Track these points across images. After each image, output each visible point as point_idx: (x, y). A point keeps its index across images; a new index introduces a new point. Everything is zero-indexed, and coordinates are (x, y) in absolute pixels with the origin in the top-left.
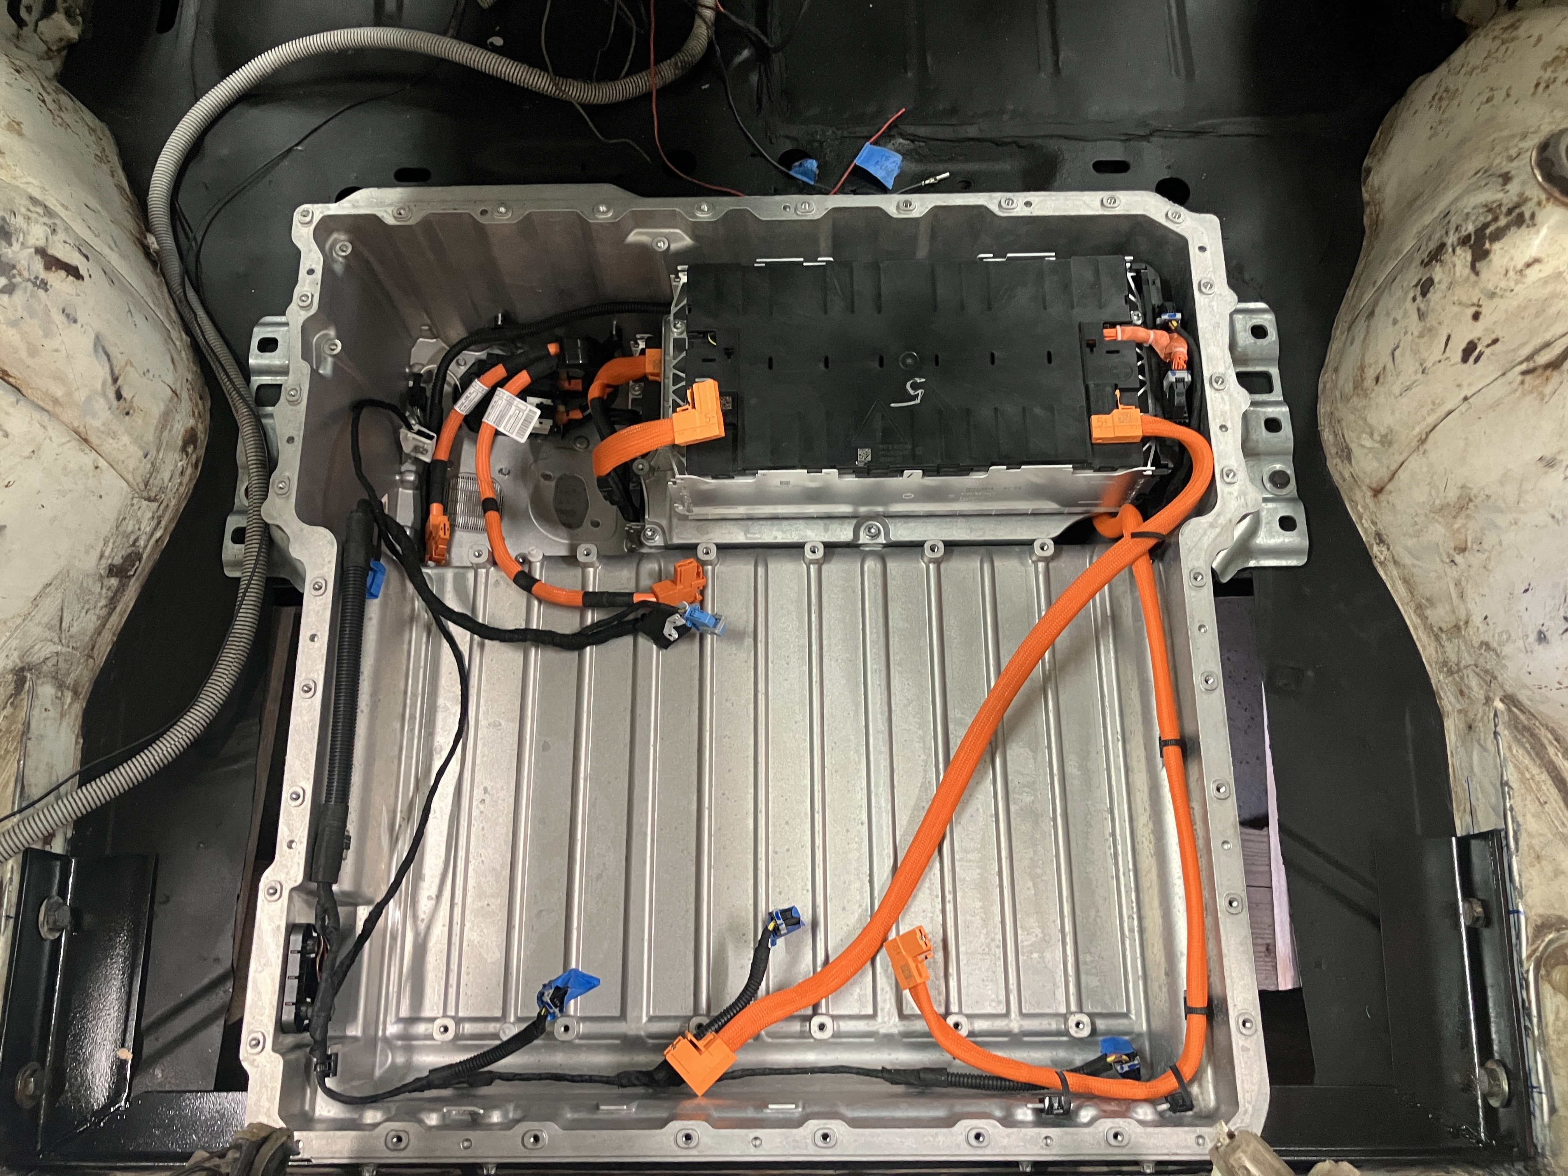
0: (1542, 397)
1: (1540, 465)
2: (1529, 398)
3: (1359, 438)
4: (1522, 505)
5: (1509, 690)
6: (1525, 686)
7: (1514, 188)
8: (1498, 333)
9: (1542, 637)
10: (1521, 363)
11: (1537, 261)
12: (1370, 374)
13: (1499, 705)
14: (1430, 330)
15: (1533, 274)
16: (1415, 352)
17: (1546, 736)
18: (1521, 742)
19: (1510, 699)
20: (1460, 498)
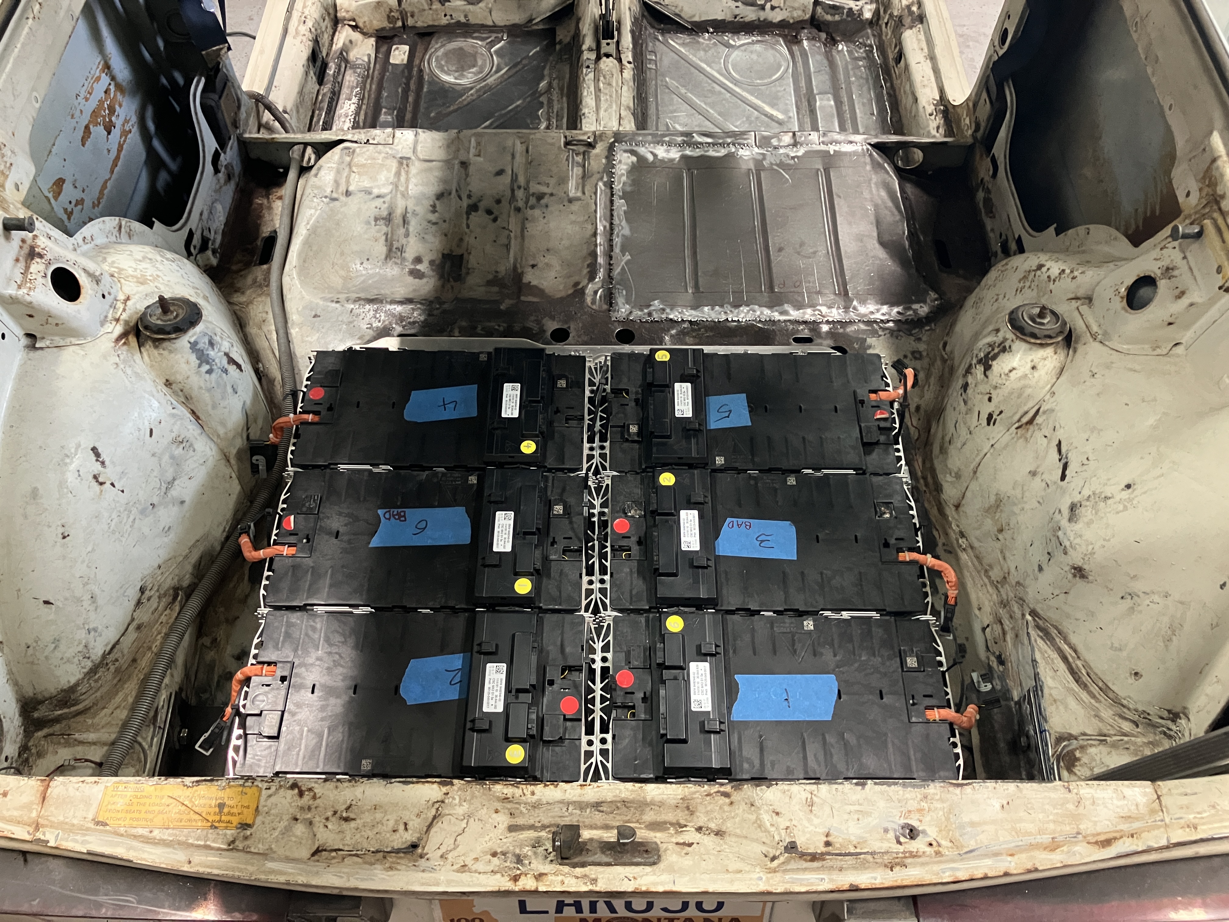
0: (1026, 439)
1: (1030, 476)
2: (1021, 440)
3: (945, 477)
4: (1025, 499)
5: (1031, 606)
6: (1038, 602)
7: (1001, 335)
8: (1002, 408)
9: (1040, 569)
10: (1015, 423)
11: (1014, 369)
12: (947, 439)
13: (1029, 617)
14: (970, 410)
15: (1013, 375)
16: (965, 424)
17: (1054, 632)
18: (1041, 638)
19: (1033, 613)
20: (996, 501)
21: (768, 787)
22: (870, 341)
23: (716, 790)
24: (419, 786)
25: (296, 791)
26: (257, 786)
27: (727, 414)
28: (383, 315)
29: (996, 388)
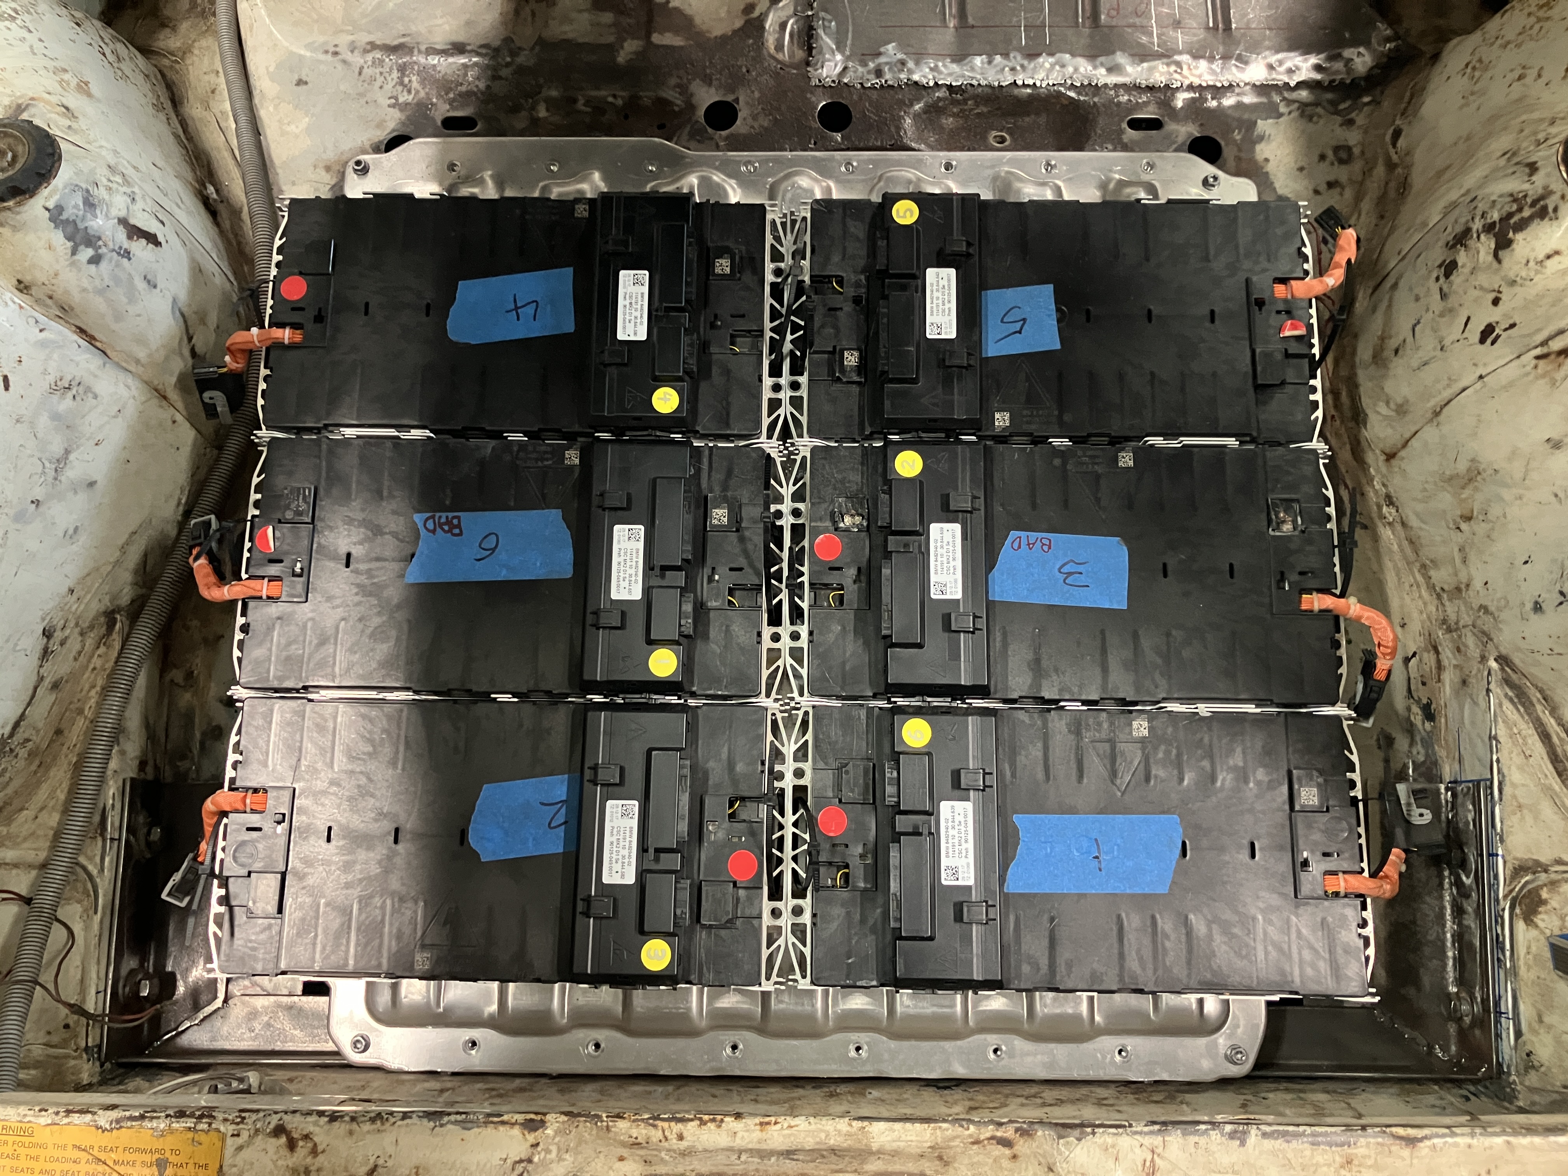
0: (1553, 382)
1: (1548, 446)
2: (1542, 382)
3: (1375, 405)
4: (1527, 482)
5: (1504, 652)
6: (1519, 649)
7: (1539, 179)
8: (1515, 319)
9: (1538, 608)
10: (1536, 347)
11: (1557, 253)
12: (1392, 344)
13: (1494, 665)
14: (1451, 310)
15: (1552, 265)
16: (1435, 330)
17: (1535, 695)
18: (1511, 700)
19: (1502, 660)
20: (1469, 470)
21: (1079, 1139)
22: (1264, 126)
23: (988, 1135)
24: (490, 1130)
25: (283, 1140)
26: (218, 1130)
27: (1018, 326)
28: (414, 78)
29: (1513, 283)
